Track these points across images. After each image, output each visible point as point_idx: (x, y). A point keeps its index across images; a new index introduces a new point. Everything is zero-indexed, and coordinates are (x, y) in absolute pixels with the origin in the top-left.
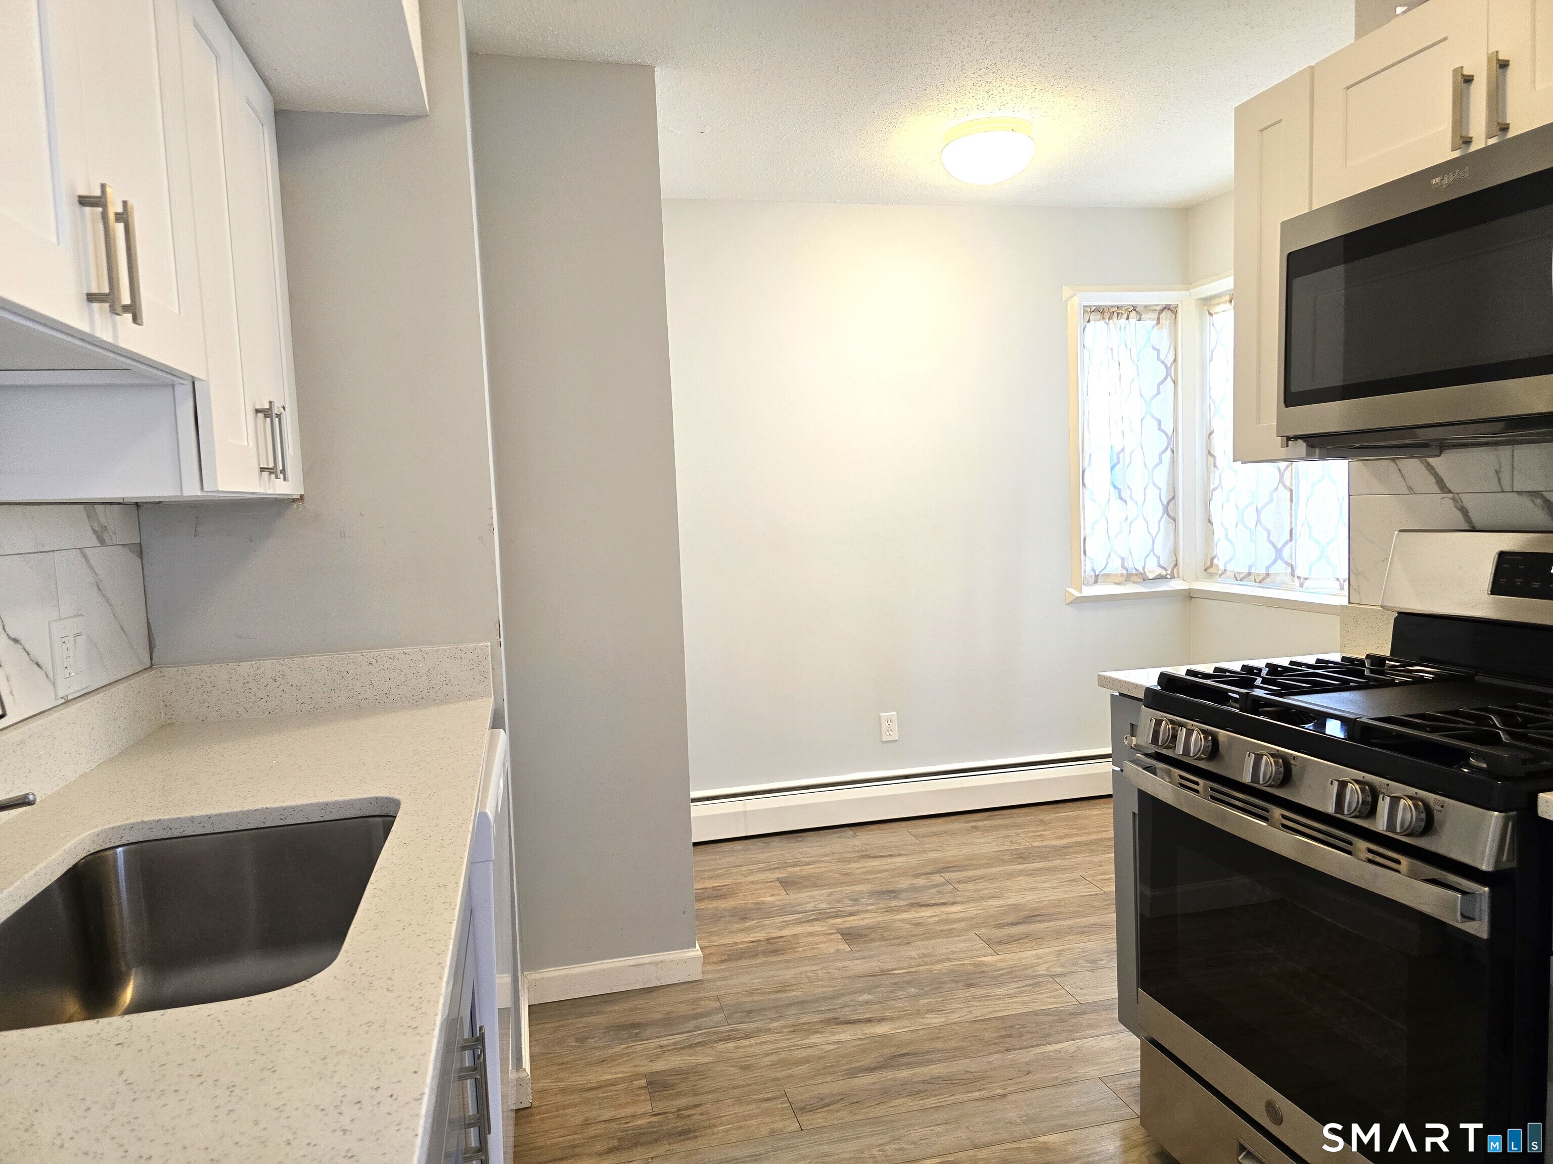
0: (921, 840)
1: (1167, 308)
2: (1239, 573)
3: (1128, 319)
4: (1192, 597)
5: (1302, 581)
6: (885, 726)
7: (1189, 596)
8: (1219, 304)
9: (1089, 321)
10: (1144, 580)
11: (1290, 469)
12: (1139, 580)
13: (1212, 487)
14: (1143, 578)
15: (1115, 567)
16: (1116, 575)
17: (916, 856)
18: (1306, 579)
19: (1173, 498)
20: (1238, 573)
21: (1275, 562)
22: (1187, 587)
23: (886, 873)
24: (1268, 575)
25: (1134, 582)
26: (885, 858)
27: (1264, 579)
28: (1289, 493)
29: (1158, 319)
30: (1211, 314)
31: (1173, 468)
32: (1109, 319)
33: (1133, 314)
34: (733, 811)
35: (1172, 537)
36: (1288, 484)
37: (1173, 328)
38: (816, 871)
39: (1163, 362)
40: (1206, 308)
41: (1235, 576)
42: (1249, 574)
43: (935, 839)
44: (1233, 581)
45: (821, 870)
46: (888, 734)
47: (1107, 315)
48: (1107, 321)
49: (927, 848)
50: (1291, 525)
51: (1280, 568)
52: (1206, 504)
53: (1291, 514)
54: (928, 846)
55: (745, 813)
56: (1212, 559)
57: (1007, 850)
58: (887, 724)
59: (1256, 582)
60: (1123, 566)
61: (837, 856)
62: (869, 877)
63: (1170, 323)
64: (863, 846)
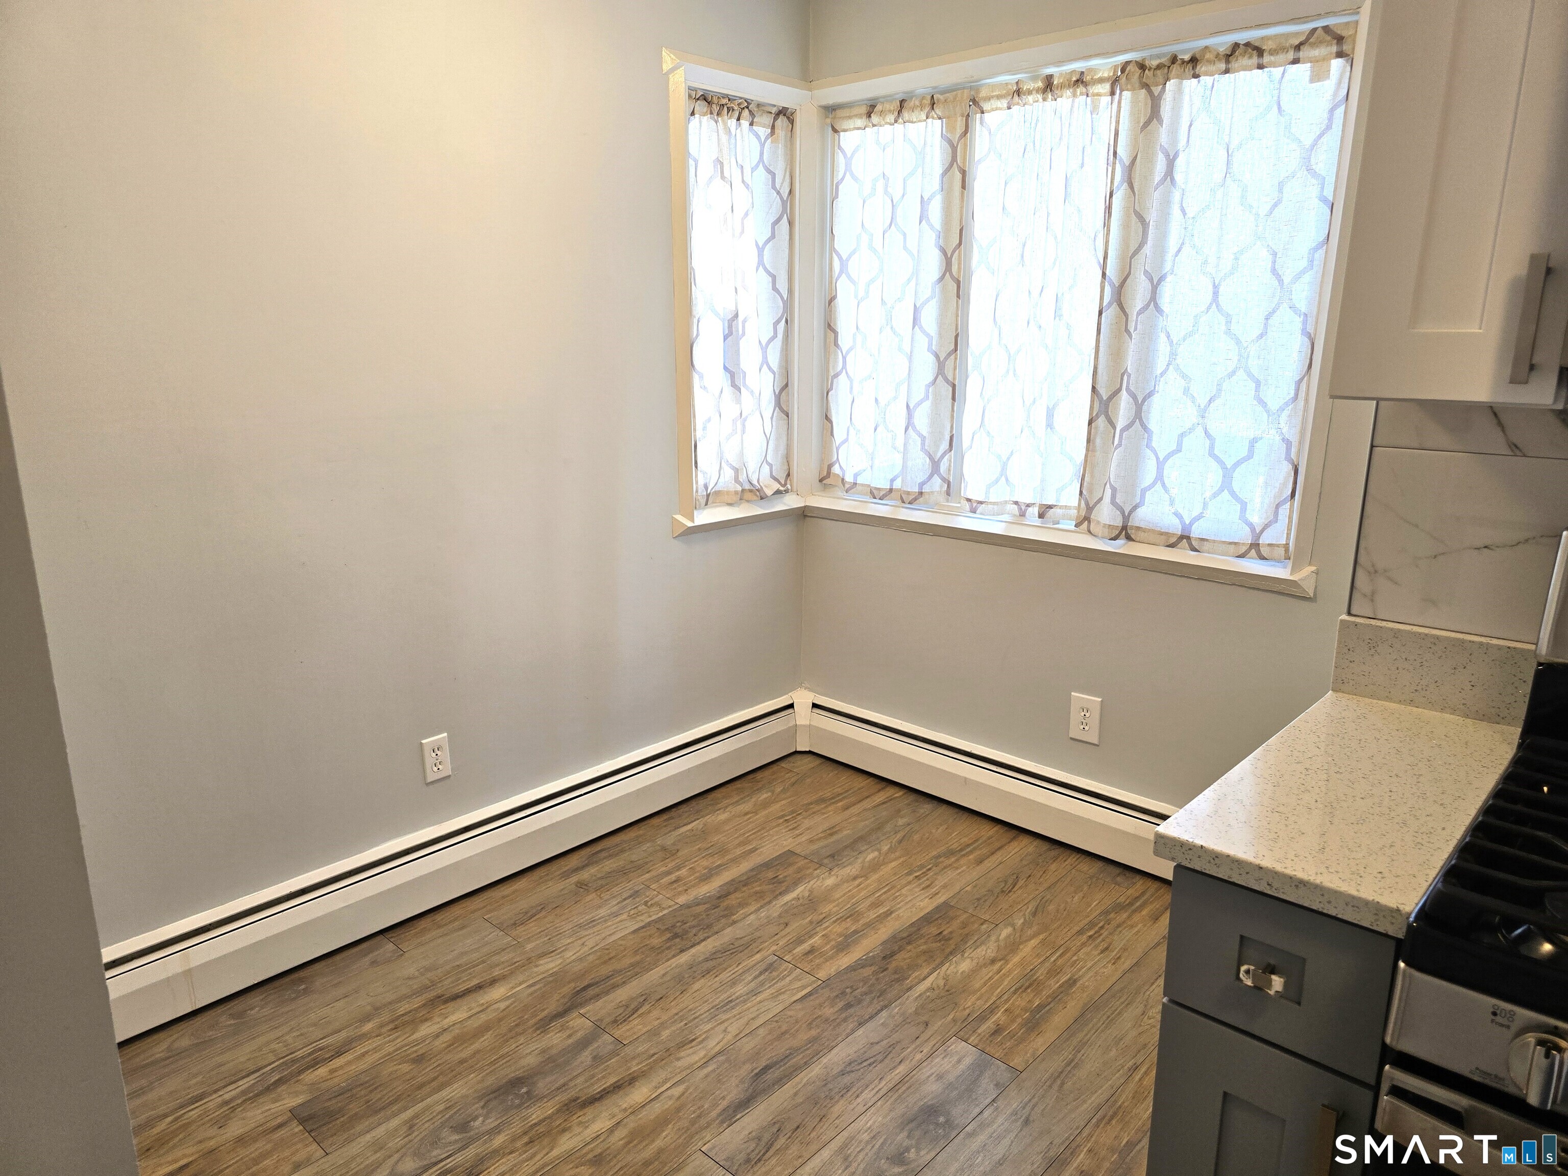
0: (514, 933)
1: (783, 112)
2: (879, 489)
3: (738, 119)
4: (805, 516)
5: (975, 505)
6: (430, 757)
7: (804, 514)
8: (850, 117)
9: (693, 114)
10: (762, 498)
11: (953, 357)
12: (755, 498)
13: (832, 373)
14: (758, 494)
15: (726, 483)
16: (728, 493)
17: (521, 978)
18: (981, 503)
19: (787, 385)
20: (876, 489)
21: (930, 477)
22: (802, 505)
23: (488, 1035)
24: (921, 493)
25: (748, 501)
26: (473, 995)
27: (915, 499)
28: (951, 389)
29: (773, 127)
30: (835, 131)
31: (787, 345)
32: (718, 114)
33: (746, 113)
34: (163, 976)
35: (785, 438)
36: (950, 378)
37: (789, 143)
38: (363, 1065)
39: (778, 193)
40: (828, 121)
41: (871, 492)
42: (891, 490)
43: (533, 927)
44: (868, 498)
45: (370, 1059)
46: (435, 769)
47: (715, 108)
48: (716, 117)
49: (532, 950)
50: (951, 431)
51: (937, 484)
52: (823, 394)
53: (952, 416)
54: (533, 945)
55: (188, 973)
56: (830, 467)
57: (649, 924)
58: (434, 755)
59: (903, 502)
60: (737, 480)
61: (385, 1016)
62: (464, 1055)
63: (786, 136)
64: (422, 974)
